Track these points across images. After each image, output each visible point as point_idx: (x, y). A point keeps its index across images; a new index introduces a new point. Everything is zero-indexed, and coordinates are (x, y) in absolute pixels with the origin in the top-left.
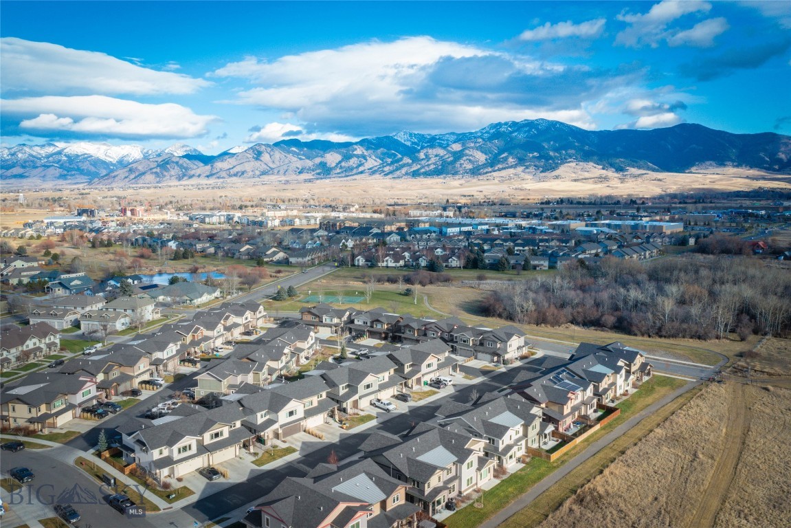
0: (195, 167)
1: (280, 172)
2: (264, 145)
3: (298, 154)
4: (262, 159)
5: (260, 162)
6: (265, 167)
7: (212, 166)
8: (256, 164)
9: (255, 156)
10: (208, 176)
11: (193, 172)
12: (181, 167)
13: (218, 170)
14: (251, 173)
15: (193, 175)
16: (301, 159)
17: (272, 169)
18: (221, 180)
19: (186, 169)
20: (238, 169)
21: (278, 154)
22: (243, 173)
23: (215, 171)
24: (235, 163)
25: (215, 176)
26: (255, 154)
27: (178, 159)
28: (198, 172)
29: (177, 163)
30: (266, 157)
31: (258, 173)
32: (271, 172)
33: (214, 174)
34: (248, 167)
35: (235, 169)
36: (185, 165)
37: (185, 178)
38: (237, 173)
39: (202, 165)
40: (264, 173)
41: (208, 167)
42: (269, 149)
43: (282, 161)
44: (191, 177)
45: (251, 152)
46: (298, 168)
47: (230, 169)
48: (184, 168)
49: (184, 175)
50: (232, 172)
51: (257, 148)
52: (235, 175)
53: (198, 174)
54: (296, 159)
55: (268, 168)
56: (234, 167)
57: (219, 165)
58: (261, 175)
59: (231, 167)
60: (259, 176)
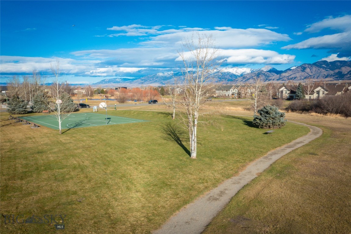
0: (272, 76)
1: (315, 77)
2: (308, 64)
3: (326, 68)
4: (306, 71)
5: (304, 73)
6: (307, 75)
7: (280, 75)
8: (303, 73)
9: (302, 70)
10: (278, 80)
11: (270, 78)
12: (266, 76)
13: (283, 77)
14: (299, 78)
15: (271, 79)
16: (327, 70)
17: (310, 76)
18: (284, 81)
19: (268, 77)
20: (293, 76)
21: (314, 69)
22: (295, 78)
23: (281, 77)
24: (292, 73)
25: (281, 80)
26: (302, 69)
27: (264, 72)
28: (273, 78)
29: (264, 74)
30: (308, 70)
31: (303, 78)
32: (310, 77)
33: (281, 79)
34: (298, 75)
35: (291, 76)
36: (268, 75)
37: (267, 81)
38: (292, 78)
39: (276, 74)
40: (305, 78)
41: (279, 75)
42: (310, 66)
43: (316, 71)
44: (269, 80)
45: (300, 68)
46: (325, 75)
48: (267, 76)
49: (267, 79)
51: (304, 66)
52: (291, 79)
53: (273, 79)
54: (324, 70)
55: (309, 76)
57: (284, 74)
58: (304, 79)
59: (289, 75)
60: (303, 79)
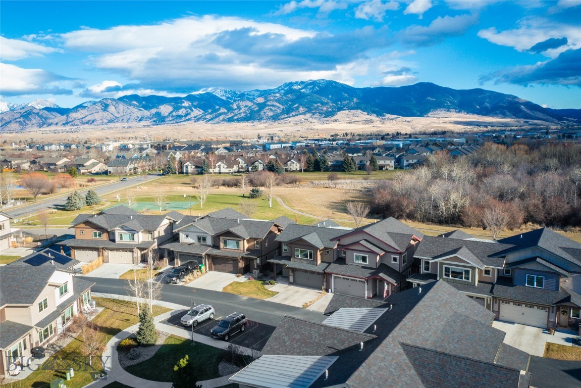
0: (53, 117)
1: (124, 120)
2: (110, 99)
3: (138, 107)
4: (109, 110)
5: (107, 113)
6: (112, 116)
7: (67, 116)
8: (105, 114)
9: (103, 108)
10: (64, 124)
11: (51, 121)
12: (41, 117)
13: (73, 119)
14: (100, 121)
15: (52, 123)
16: (140, 110)
17: (117, 118)
18: (76, 127)
19: (46, 118)
20: (89, 118)
21: (121, 106)
22: (93, 121)
23: (70, 120)
24: (87, 114)
25: (70, 124)
26: (103, 106)
27: (38, 111)
28: (56, 121)
29: (38, 114)
30: (112, 109)
31: (105, 121)
32: (116, 120)
33: (69, 122)
34: (97, 116)
35: (86, 118)
36: (44, 115)
37: (45, 126)
38: (89, 121)
39: (59, 115)
40: (110, 121)
41: (64, 117)
42: (114, 103)
43: (125, 111)
44: (50, 125)
45: (99, 105)
46: (138, 117)
47: (83, 118)
48: (44, 118)
49: (44, 124)
50: (84, 120)
51: (104, 101)
52: (87, 123)
53: (55, 123)
54: (136, 110)
55: (115, 118)
56: (86, 116)
57: (73, 115)
58: (108, 123)
59: (83, 117)
60: (107, 124)
